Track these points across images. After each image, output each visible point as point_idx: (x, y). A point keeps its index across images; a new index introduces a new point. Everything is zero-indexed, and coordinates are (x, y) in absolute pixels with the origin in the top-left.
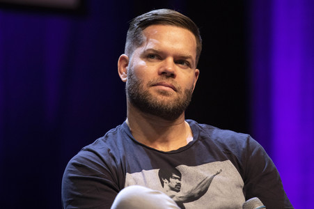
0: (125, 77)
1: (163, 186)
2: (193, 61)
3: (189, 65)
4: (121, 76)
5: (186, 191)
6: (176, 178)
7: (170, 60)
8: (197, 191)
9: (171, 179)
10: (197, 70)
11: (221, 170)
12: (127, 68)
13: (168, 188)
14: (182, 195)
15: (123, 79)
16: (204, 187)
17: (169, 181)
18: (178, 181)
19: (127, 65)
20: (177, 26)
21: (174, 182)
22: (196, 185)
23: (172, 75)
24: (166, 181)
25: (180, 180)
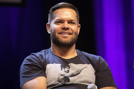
0: (49, 32)
1: (62, 70)
2: (76, 22)
3: (74, 23)
4: (48, 32)
5: (71, 73)
6: (68, 68)
7: (66, 23)
8: (76, 73)
9: (65, 68)
10: (79, 25)
11: (87, 67)
12: (50, 28)
13: (64, 71)
14: (69, 74)
15: (49, 33)
16: (79, 72)
17: (65, 69)
18: (68, 69)
19: (50, 27)
20: (67, 8)
21: (66, 69)
22: (75, 71)
23: (68, 29)
24: (63, 69)
25: (69, 69)
